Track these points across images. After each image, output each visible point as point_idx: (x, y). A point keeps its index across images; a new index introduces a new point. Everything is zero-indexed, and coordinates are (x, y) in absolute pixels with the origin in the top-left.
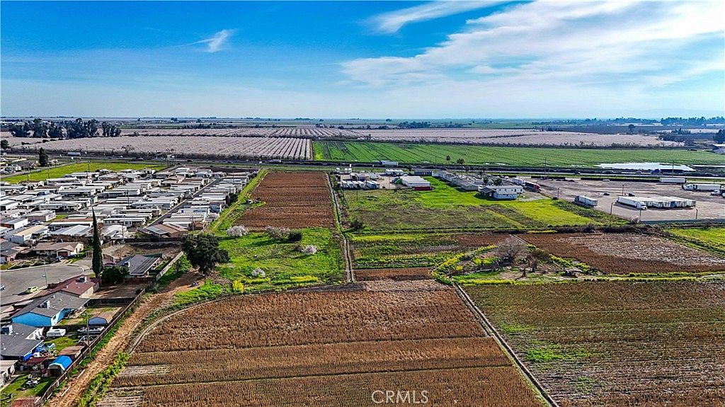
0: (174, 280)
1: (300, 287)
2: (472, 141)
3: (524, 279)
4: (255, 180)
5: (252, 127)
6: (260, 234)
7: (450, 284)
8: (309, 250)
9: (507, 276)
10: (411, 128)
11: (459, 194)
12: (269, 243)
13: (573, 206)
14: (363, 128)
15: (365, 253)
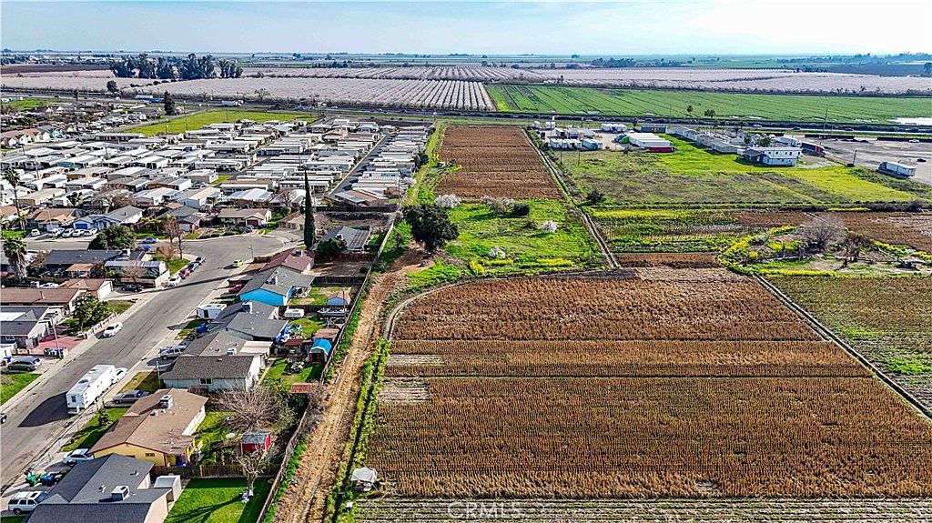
0: (396, 258)
1: (553, 272)
2: (703, 86)
3: (846, 270)
4: (434, 136)
5: (400, 66)
6: (476, 205)
7: (748, 274)
8: (547, 228)
9: (820, 266)
10: (610, 67)
11: (713, 157)
12: (490, 216)
13: (880, 176)
14: (546, 68)
15: (618, 233)
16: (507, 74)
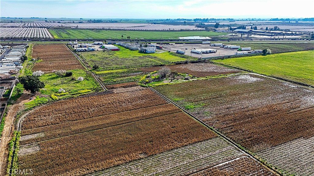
1: (84, 95)
2: (126, 29)
3: (172, 82)
4: (29, 49)
6: (50, 74)
7: (147, 87)
8: (80, 79)
10: (94, 22)
11: (132, 51)
12: (57, 77)
14: (71, 23)
15: (105, 78)
16: (56, 25)
